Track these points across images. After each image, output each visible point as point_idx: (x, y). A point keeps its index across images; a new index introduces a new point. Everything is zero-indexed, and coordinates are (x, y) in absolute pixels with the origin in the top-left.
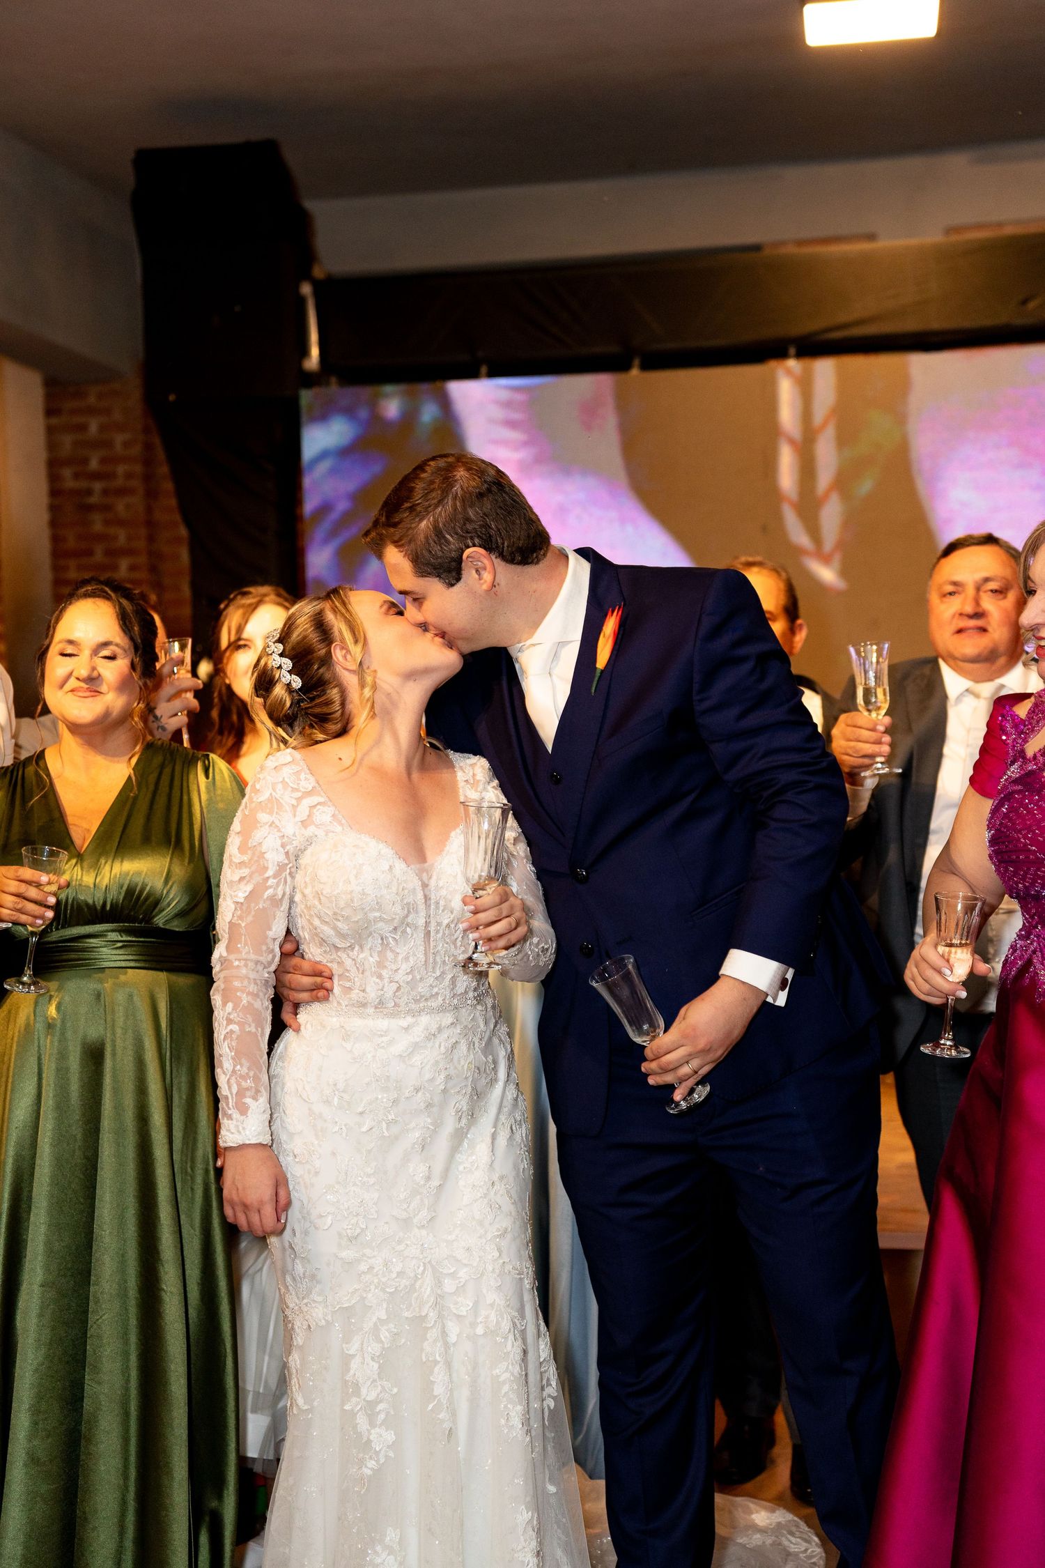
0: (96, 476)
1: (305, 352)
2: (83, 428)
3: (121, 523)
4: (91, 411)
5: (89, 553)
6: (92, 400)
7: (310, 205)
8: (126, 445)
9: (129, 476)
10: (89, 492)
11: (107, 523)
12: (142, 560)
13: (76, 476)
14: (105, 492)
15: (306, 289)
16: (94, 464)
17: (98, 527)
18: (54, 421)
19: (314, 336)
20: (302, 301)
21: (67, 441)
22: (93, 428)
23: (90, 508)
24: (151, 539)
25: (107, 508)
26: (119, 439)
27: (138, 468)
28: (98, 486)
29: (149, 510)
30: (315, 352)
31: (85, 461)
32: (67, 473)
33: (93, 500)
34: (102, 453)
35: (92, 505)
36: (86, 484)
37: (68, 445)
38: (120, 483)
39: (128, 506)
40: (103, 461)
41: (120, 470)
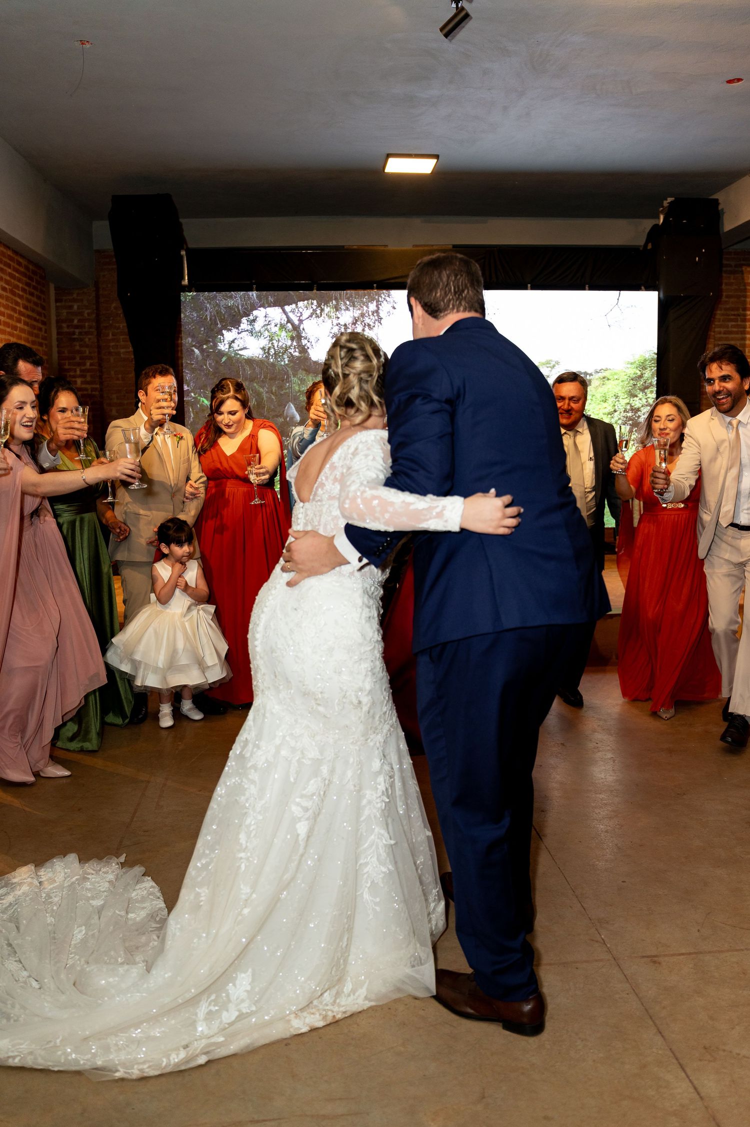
0: (77, 327)
1: (183, 278)
2: (71, 307)
3: (87, 346)
4: (75, 300)
5: (74, 358)
6: (75, 296)
8: (88, 314)
9: (90, 327)
10: (74, 333)
11: (81, 346)
12: (96, 361)
14: (80, 333)
15: (183, 252)
16: (76, 322)
17: (77, 348)
18: (58, 304)
19: (186, 272)
20: (181, 257)
21: (65, 312)
22: (75, 307)
23: (74, 340)
24: (99, 353)
25: (82, 340)
26: (86, 311)
27: (94, 324)
28: (77, 331)
29: (98, 341)
30: (186, 278)
31: (72, 321)
32: (64, 325)
33: (75, 336)
34: (79, 317)
35: (74, 338)
36: (72, 330)
37: (65, 314)
38: (86, 330)
39: (89, 339)
40: (79, 321)
41: (87, 324)
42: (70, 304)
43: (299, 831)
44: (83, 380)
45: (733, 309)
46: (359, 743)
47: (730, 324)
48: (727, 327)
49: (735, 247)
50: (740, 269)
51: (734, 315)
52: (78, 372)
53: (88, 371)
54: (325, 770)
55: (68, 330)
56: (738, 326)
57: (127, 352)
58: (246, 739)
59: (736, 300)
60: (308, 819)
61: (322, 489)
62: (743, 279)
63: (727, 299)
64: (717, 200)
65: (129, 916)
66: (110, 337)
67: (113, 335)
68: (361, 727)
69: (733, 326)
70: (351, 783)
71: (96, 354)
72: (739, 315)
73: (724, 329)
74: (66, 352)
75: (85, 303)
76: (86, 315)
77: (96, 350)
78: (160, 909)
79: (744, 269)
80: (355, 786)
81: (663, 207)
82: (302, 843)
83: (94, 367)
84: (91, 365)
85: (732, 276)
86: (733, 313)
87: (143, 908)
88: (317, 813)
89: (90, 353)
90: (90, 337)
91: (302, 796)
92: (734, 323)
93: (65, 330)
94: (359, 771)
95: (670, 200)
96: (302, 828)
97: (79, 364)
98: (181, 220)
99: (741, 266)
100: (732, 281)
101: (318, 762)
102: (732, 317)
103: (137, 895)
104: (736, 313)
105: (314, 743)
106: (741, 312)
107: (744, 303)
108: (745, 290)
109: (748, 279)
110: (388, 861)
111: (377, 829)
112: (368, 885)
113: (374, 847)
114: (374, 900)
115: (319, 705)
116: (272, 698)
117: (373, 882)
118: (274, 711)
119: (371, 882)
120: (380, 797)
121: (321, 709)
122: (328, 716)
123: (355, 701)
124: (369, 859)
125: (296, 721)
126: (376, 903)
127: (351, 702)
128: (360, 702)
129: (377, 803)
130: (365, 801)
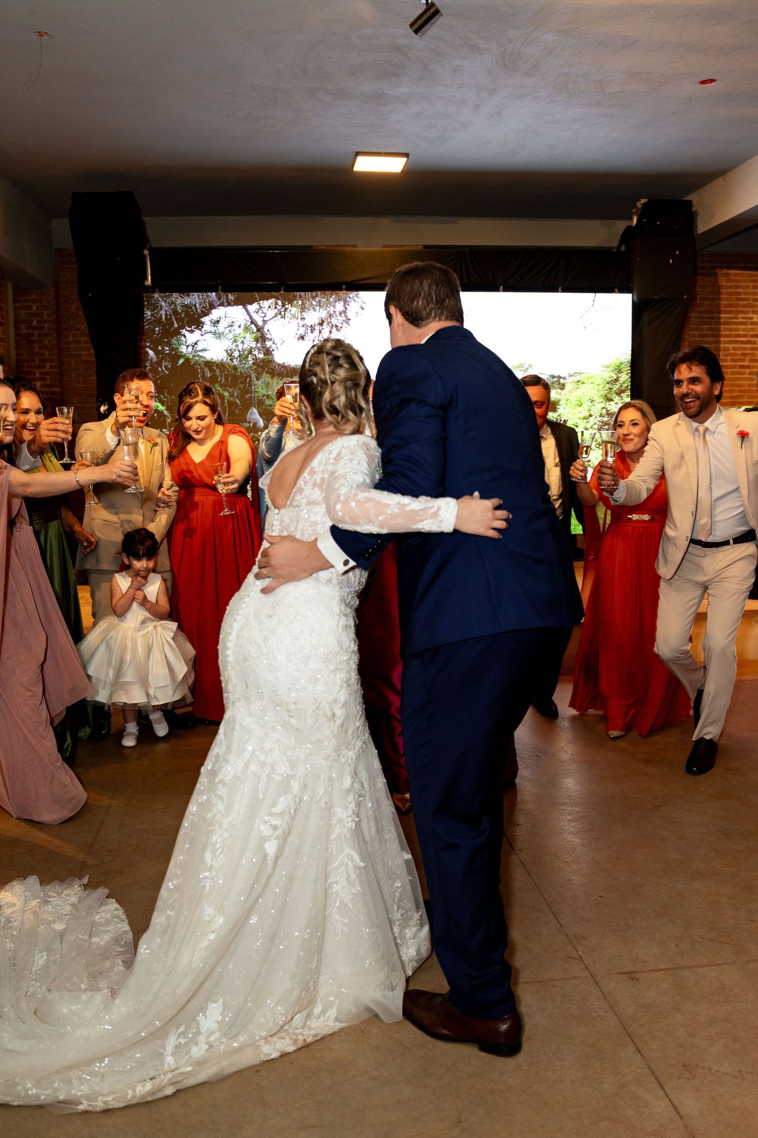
0: (36, 328)
1: (146, 279)
2: (30, 308)
3: (47, 348)
4: (34, 301)
5: (33, 361)
6: (34, 296)
8: (48, 315)
9: (50, 328)
10: (33, 335)
11: (40, 348)
12: (56, 363)
13: (27, 328)
14: (39, 335)
15: (146, 251)
16: (35, 323)
17: (36, 350)
18: (16, 305)
19: (149, 272)
20: (144, 256)
21: (23, 313)
22: (34, 308)
23: (33, 341)
24: (59, 355)
25: (41, 342)
26: (46, 312)
27: (54, 325)
28: (36, 332)
29: (58, 342)
30: (149, 278)
31: (31, 322)
32: (23, 326)
33: (34, 338)
34: (38, 318)
35: (34, 340)
36: (31, 331)
37: (24, 315)
38: (46, 331)
39: (49, 341)
40: (38, 322)
41: (46, 326)
42: (29, 304)
43: (268, 851)
44: (43, 383)
45: (707, 312)
46: (331, 759)
47: (705, 327)
48: (702, 330)
49: (709, 249)
50: (714, 272)
51: (708, 318)
52: (38, 375)
53: (48, 373)
54: (295, 786)
55: (26, 332)
56: (712, 329)
57: (88, 355)
59: (710, 302)
60: (277, 838)
61: (300, 495)
62: (717, 282)
63: (701, 302)
64: (690, 202)
65: (92, 940)
66: (71, 339)
67: (73, 337)
68: (334, 742)
69: (707, 329)
70: (323, 801)
71: (56, 357)
72: (713, 318)
73: (699, 332)
74: (25, 354)
75: (45, 303)
76: (45, 316)
77: (56, 352)
78: (125, 932)
79: (718, 271)
80: (326, 804)
81: (636, 208)
82: (270, 863)
83: (54, 370)
84: (51, 367)
85: (706, 279)
86: (707, 316)
87: (107, 932)
88: (286, 832)
89: (50, 355)
90: (50, 338)
91: (271, 814)
92: (708, 326)
93: (24, 331)
94: (331, 788)
95: (643, 201)
96: (271, 848)
97: (38, 367)
98: (144, 218)
99: (715, 268)
100: (707, 283)
101: (288, 778)
102: (707, 320)
103: (101, 918)
104: (710, 316)
105: (284, 758)
106: (715, 315)
107: (719, 306)
108: (719, 293)
109: (723, 282)
110: (357, 882)
111: (347, 850)
112: (337, 905)
113: (343, 867)
114: (343, 920)
115: (292, 717)
116: (242, 710)
117: (341, 902)
118: (244, 724)
119: (340, 903)
120: (350, 816)
121: (293, 721)
122: (301, 730)
123: (329, 714)
124: (338, 878)
125: (267, 734)
126: (345, 925)
127: (325, 715)
128: (334, 715)
129: (348, 822)
130: (334, 821)
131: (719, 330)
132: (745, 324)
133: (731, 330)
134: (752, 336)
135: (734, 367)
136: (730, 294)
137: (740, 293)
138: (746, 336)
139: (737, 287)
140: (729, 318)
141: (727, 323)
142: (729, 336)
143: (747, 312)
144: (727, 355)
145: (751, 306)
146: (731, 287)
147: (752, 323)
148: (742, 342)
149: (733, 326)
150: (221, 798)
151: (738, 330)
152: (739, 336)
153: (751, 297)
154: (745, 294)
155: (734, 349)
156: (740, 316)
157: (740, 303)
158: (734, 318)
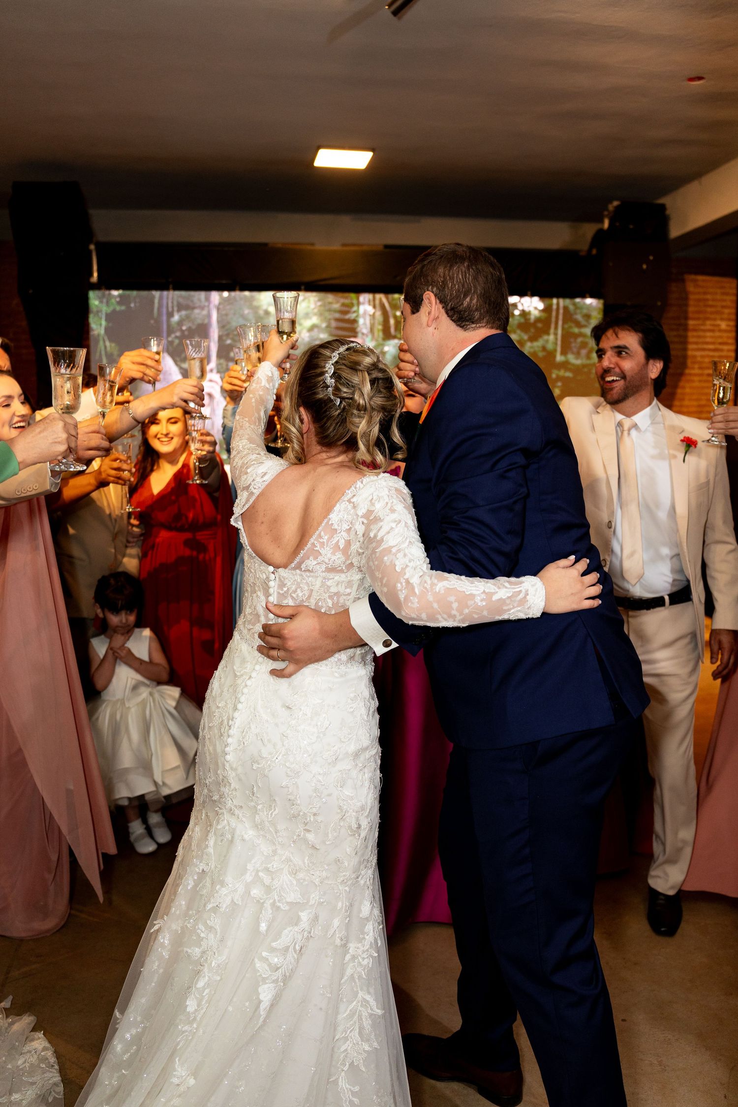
1: (91, 275)
7: (92, 212)
15: (92, 247)
19: (95, 267)
20: (90, 252)
30: (95, 275)
43: (262, 997)
45: (677, 318)
46: (349, 883)
49: (681, 253)
50: (682, 277)
51: (677, 324)
54: (305, 916)
56: (680, 336)
58: (203, 870)
59: (678, 309)
60: (275, 981)
61: (316, 558)
62: (685, 288)
64: (663, 205)
65: (12, 1098)
68: (355, 860)
70: (337, 936)
72: (680, 325)
78: (55, 1084)
79: (685, 276)
80: (342, 940)
81: (610, 210)
82: (263, 1013)
85: (676, 285)
86: (674, 322)
87: (33, 1084)
88: (288, 974)
91: (273, 950)
94: (348, 919)
95: (615, 203)
96: (266, 994)
99: (683, 273)
100: (676, 289)
101: (296, 906)
103: (25, 1062)
104: (678, 322)
105: (295, 882)
106: (683, 321)
107: (686, 312)
108: (687, 299)
109: (690, 287)
110: (373, 1036)
111: (361, 994)
112: (346, 1069)
113: (356, 1017)
114: (352, 1089)
115: (309, 831)
116: (244, 819)
117: (352, 1064)
118: (246, 837)
119: (350, 1065)
120: (367, 950)
121: (310, 837)
122: (318, 848)
123: (355, 826)
124: (348, 1033)
125: (275, 852)
126: (354, 1094)
127: (350, 827)
128: (359, 827)
129: (364, 959)
130: (348, 957)
131: (686, 337)
132: (712, 331)
133: (699, 337)
134: (721, 344)
135: (701, 375)
136: (699, 300)
137: (707, 300)
138: (713, 343)
139: (705, 293)
140: (699, 325)
141: (695, 330)
142: (696, 343)
143: (715, 319)
144: (694, 363)
145: (717, 313)
146: (699, 293)
147: (720, 331)
148: (710, 350)
149: (701, 334)
150: (210, 929)
151: (705, 337)
152: (707, 343)
153: (719, 304)
154: (713, 300)
155: (702, 357)
156: (708, 322)
157: (709, 309)
158: (702, 325)
